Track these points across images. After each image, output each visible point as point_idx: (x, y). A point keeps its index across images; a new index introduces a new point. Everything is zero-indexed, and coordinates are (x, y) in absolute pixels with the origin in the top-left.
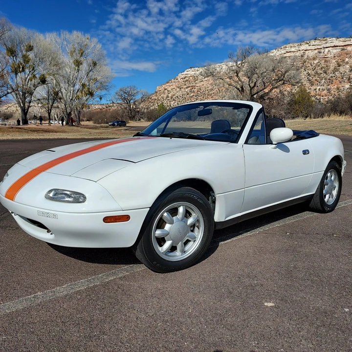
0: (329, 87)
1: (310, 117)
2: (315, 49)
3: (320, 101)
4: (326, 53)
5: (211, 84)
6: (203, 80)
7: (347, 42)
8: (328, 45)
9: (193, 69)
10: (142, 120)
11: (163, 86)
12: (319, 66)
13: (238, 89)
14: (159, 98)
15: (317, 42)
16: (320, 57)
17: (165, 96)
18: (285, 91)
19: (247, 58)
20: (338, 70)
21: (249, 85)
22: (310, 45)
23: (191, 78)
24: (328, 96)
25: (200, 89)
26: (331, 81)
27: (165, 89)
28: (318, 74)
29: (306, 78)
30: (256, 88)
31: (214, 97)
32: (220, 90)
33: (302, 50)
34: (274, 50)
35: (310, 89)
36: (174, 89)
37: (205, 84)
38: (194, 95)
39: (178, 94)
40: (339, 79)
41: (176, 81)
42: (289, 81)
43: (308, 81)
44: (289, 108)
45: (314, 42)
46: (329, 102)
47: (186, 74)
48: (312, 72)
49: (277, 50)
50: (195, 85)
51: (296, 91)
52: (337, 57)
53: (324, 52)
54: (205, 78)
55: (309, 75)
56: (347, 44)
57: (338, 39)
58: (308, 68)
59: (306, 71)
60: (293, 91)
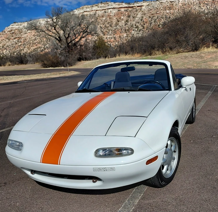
0: (115, 36)
1: (108, 57)
2: (102, 10)
3: (111, 46)
4: (109, 12)
5: (34, 35)
6: (27, 32)
7: (120, 5)
8: (110, 7)
9: (16, 24)
12: (106, 21)
13: (57, 39)
15: (103, 5)
16: (106, 15)
18: (88, 39)
20: (118, 24)
21: (65, 36)
22: (98, 7)
23: (16, 31)
24: (115, 42)
25: (26, 39)
26: (115, 32)
28: (106, 27)
29: (100, 30)
30: (69, 38)
31: (38, 45)
32: (41, 40)
33: (94, 10)
34: (76, 10)
35: (104, 37)
36: (3, 40)
37: (29, 35)
38: (21, 44)
39: (8, 44)
40: (120, 30)
41: (4, 33)
42: (91, 33)
43: (101, 32)
44: (94, 51)
45: (101, 5)
46: (116, 46)
47: (11, 28)
48: (103, 26)
49: (77, 10)
50: (21, 36)
51: (95, 40)
52: (116, 16)
53: (108, 12)
54: (28, 31)
55: (101, 28)
56: (120, 7)
57: (115, 3)
58: (100, 23)
59: (99, 25)
60: (93, 40)
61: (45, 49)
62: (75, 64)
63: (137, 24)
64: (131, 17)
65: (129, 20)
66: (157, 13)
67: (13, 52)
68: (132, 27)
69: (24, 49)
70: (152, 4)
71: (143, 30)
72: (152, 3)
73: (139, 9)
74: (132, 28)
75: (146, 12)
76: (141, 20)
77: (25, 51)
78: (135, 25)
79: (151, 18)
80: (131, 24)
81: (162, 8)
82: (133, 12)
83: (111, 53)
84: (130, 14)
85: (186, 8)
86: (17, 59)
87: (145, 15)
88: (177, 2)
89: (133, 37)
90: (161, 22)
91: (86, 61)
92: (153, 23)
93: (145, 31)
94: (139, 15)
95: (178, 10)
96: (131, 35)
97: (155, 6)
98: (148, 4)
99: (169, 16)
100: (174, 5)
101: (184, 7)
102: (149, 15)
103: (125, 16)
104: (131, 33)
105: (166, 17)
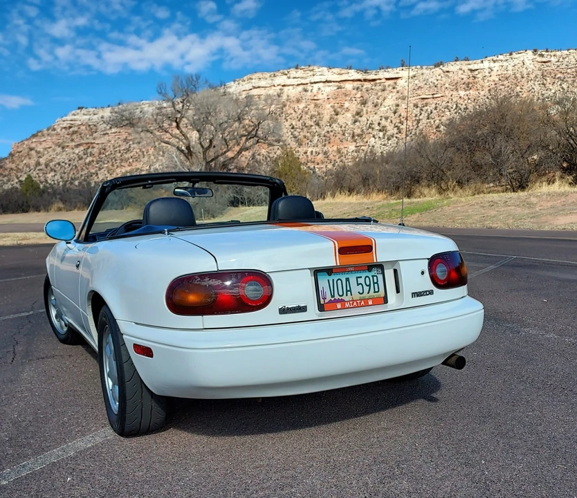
0: (326, 148)
2: (298, 85)
3: (314, 173)
4: (315, 91)
6: (109, 132)
7: (344, 75)
8: (316, 79)
9: (84, 111)
11: (26, 143)
12: (307, 113)
14: (20, 167)
15: (300, 73)
16: (307, 98)
17: (33, 162)
18: (259, 155)
19: (190, 96)
20: (335, 121)
22: (289, 78)
24: (325, 164)
26: (327, 139)
27: (31, 149)
28: (306, 127)
29: (290, 133)
30: (212, 149)
32: (143, 152)
33: (278, 85)
34: (232, 83)
35: (298, 151)
36: (50, 147)
37: (114, 139)
38: (93, 161)
39: (59, 159)
40: (339, 136)
41: (53, 132)
42: (265, 139)
43: (293, 139)
45: (294, 73)
46: (328, 173)
47: (71, 120)
48: (298, 123)
49: (236, 83)
50: (93, 141)
51: (275, 156)
52: (332, 100)
53: (312, 90)
54: (111, 128)
55: (293, 128)
56: (344, 79)
57: (331, 71)
58: (291, 116)
59: (287, 120)
60: (271, 156)
62: (222, 214)
63: (383, 122)
64: (370, 104)
65: (365, 112)
66: (435, 96)
67: (72, 178)
68: (370, 127)
69: (99, 172)
70: (423, 75)
71: (397, 136)
72: (424, 71)
73: (389, 86)
74: (370, 130)
75: (406, 94)
76: (395, 113)
77: (101, 177)
79: (418, 109)
80: (368, 120)
81: (447, 85)
82: (374, 92)
83: (313, 188)
84: (366, 96)
85: (508, 87)
87: (404, 99)
88: (487, 72)
89: (371, 152)
90: (444, 120)
91: (251, 207)
92: (425, 121)
93: (402, 139)
94: (390, 101)
95: (489, 90)
96: (367, 147)
97: (430, 80)
98: (412, 74)
99: (464, 104)
100: (480, 79)
101: (503, 85)
102: (415, 102)
103: (354, 102)
104: (367, 142)
105: (457, 106)
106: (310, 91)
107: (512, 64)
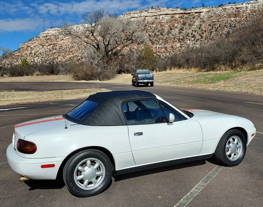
0: (166, 45)
1: (156, 70)
2: (153, 16)
3: (160, 57)
4: (161, 19)
5: (71, 42)
6: (64, 39)
7: (174, 11)
8: (161, 13)
9: (53, 29)
10: (5, 76)
11: (26, 43)
12: (157, 29)
13: (94, 46)
14: (23, 55)
15: (154, 10)
16: (157, 22)
17: (28, 53)
18: (133, 49)
19: (99, 19)
20: (170, 33)
21: (104, 43)
22: (148, 13)
23: (52, 37)
24: (165, 53)
25: (62, 47)
26: (166, 41)
27: (28, 47)
28: (156, 35)
29: (148, 38)
30: (109, 46)
32: (79, 48)
33: (143, 16)
34: (122, 15)
35: (152, 47)
36: (37, 46)
37: (66, 42)
38: (56, 52)
39: (41, 51)
40: (172, 40)
41: (38, 39)
42: (136, 40)
43: (150, 41)
44: (138, 63)
45: (151, 10)
46: (167, 58)
47: (47, 33)
48: (152, 34)
49: (124, 15)
50: (57, 43)
51: (141, 49)
52: (169, 23)
53: (159, 18)
54: (65, 37)
55: (150, 36)
56: (175, 13)
57: (168, 9)
58: (149, 31)
59: (147, 33)
60: (139, 49)
61: (82, 58)
62: (113, 78)
63: (194, 33)
64: (187, 24)
65: (185, 28)
66: (219, 20)
67: (46, 60)
68: (187, 36)
69: (58, 57)
70: (213, 10)
71: (201, 39)
72: (214, 8)
73: (196, 16)
74: (187, 37)
75: (205, 19)
76: (199, 28)
77: (59, 59)
78: (192, 34)
79: (211, 27)
80: (186, 32)
81: (225, 15)
82: (189, 19)
83: (160, 65)
84: (185, 21)
85: (256, 16)
86: (48, 68)
87: (204, 22)
88: (245, 9)
89: (188, 47)
90: (224, 32)
91: (128, 74)
92: (214, 32)
93: (203, 41)
94: (197, 23)
95: (246, 17)
96: (186, 45)
97: (217, 13)
98: (208, 10)
99: (234, 24)
100: (241, 12)
101: (253, 15)
102: (209, 23)
103: (180, 24)
104: (186, 43)
105: (230, 25)
106: (158, 19)
107: (257, 5)
